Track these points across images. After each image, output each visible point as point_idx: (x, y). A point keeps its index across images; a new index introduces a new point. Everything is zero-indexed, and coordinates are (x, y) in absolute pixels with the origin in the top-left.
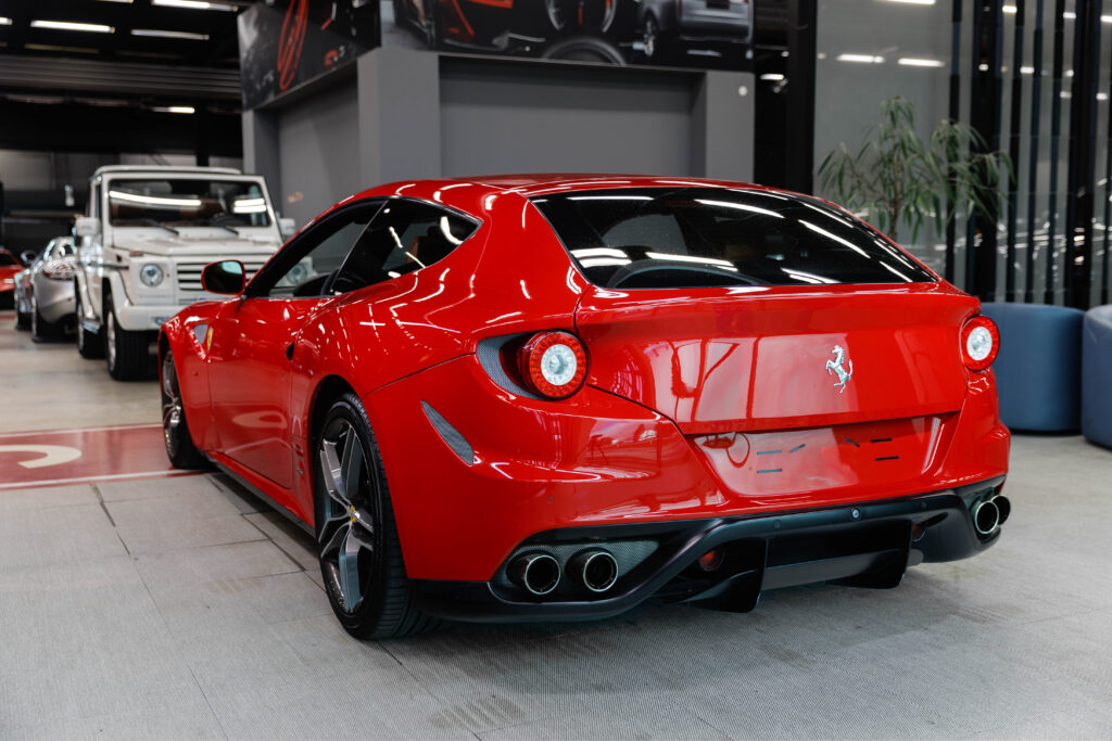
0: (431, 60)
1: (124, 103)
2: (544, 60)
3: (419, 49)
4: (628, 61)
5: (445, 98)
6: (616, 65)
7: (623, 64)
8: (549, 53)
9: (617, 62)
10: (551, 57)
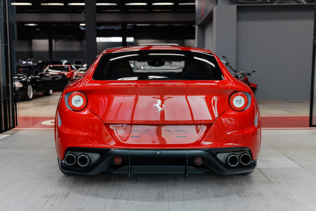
0: (234, 7)
1: (167, 25)
2: (275, 4)
3: (230, 4)
4: (307, 2)
5: (238, 19)
6: (302, 4)
7: (305, 3)
8: (276, 2)
9: (303, 3)
10: (277, 3)
